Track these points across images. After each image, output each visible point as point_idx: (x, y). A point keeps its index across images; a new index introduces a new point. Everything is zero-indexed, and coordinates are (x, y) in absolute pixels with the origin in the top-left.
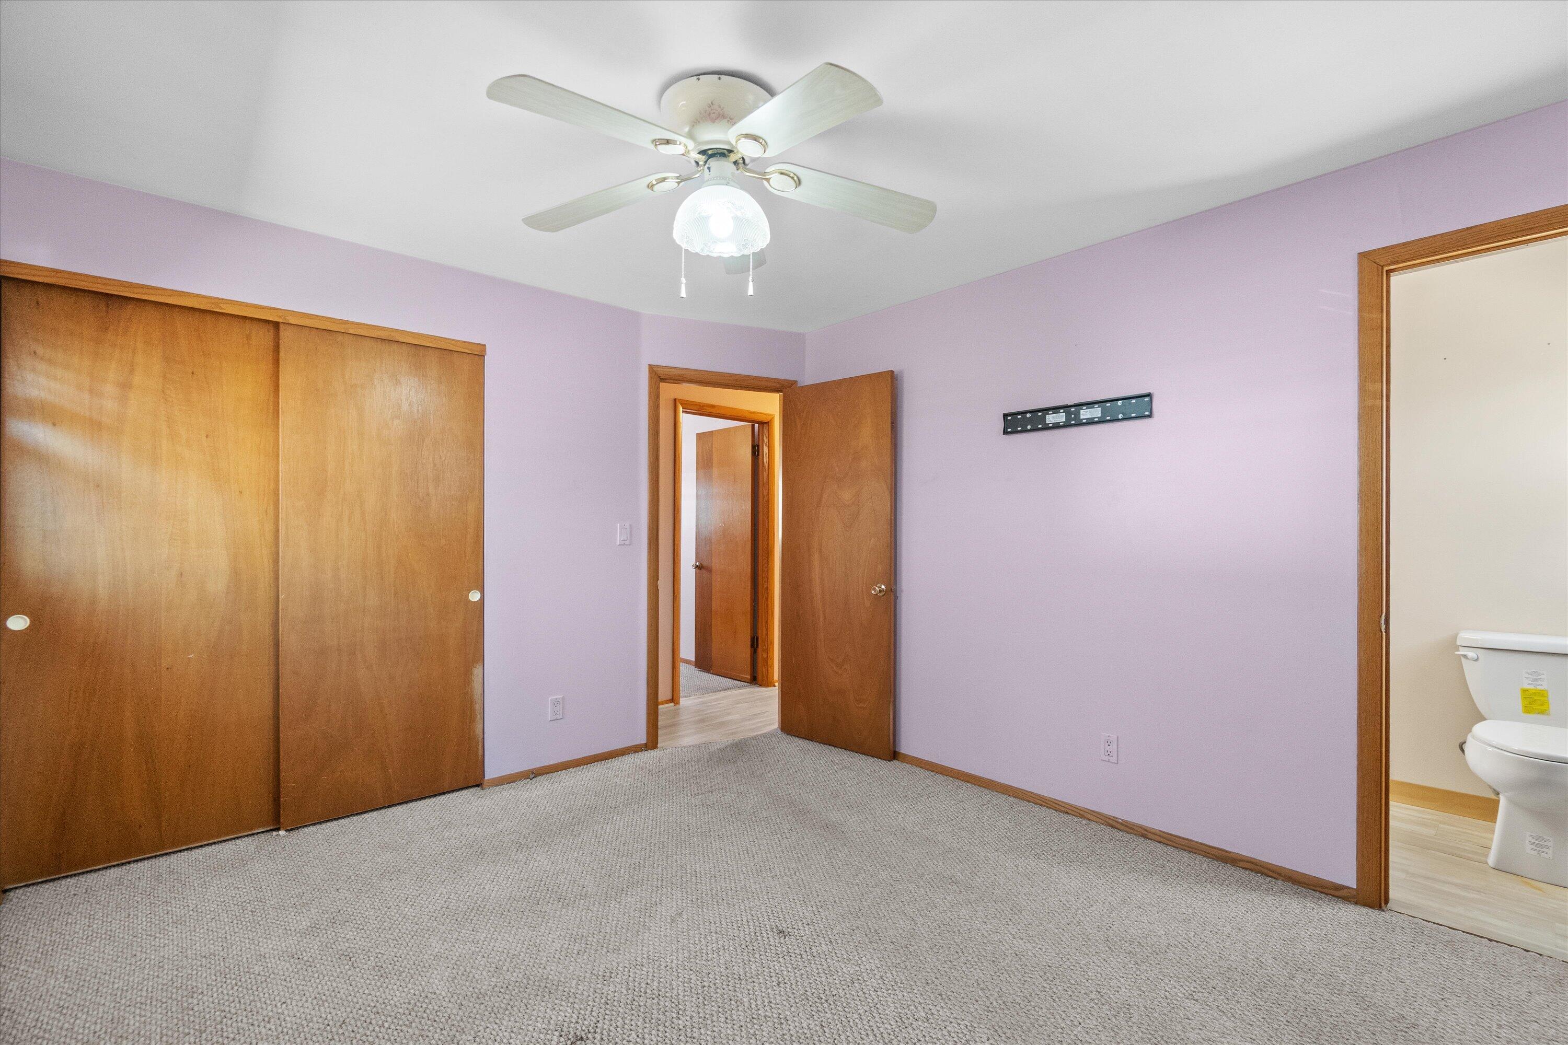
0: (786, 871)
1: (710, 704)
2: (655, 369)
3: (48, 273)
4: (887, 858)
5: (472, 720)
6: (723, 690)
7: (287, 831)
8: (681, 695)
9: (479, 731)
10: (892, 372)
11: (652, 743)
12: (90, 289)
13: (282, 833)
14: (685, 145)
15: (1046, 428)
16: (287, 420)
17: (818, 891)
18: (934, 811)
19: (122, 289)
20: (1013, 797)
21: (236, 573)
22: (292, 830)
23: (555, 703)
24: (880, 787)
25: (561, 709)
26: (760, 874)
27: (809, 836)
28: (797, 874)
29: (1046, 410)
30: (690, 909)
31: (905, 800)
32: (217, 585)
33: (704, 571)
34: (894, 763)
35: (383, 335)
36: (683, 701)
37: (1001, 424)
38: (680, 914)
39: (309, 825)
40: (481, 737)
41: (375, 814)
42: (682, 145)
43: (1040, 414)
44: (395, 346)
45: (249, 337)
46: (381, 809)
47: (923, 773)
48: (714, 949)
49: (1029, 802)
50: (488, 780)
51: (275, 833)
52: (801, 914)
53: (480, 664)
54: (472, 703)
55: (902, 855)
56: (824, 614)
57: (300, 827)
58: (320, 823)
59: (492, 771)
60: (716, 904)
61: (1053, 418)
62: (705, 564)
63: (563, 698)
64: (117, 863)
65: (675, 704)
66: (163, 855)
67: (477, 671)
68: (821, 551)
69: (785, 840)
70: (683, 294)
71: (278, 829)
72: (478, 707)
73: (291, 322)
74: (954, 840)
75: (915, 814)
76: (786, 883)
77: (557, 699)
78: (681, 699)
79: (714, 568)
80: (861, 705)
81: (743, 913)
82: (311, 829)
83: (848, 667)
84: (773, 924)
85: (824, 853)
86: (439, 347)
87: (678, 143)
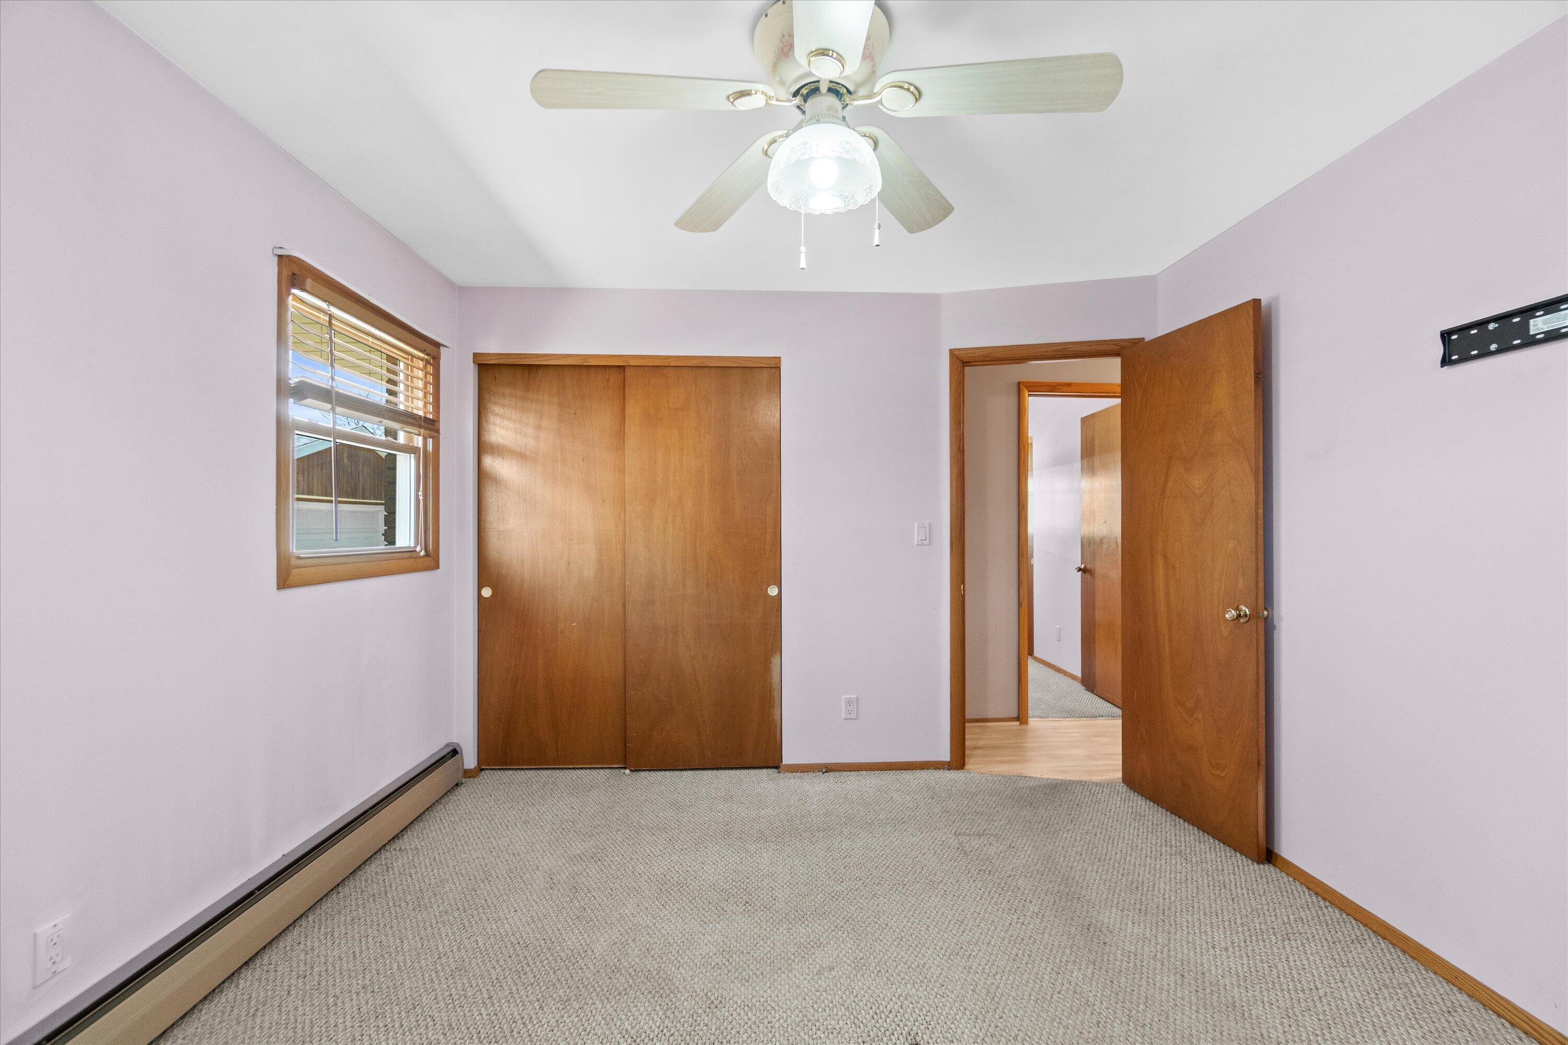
0: (987, 967)
1: (1062, 731)
2: (956, 353)
3: (498, 357)
4: (1142, 1007)
5: (771, 705)
6: (1090, 717)
7: (631, 771)
8: (1030, 712)
9: (777, 718)
10: (1256, 303)
11: (958, 761)
12: (518, 363)
13: (627, 771)
14: (763, 93)
15: (1531, 342)
16: (631, 442)
17: (1006, 1011)
18: (1279, 965)
19: (532, 359)
20: (1469, 995)
21: (600, 562)
22: (634, 771)
23: (849, 702)
24: (1213, 897)
25: (855, 709)
26: (952, 957)
27: (1054, 932)
28: (998, 977)
29: (1529, 312)
30: (846, 966)
31: (1240, 930)
32: (589, 572)
33: (1087, 575)
34: (1267, 869)
35: (695, 363)
36: (1033, 722)
37: (1438, 350)
38: (831, 969)
39: (645, 770)
40: (779, 724)
41: (690, 773)
42: (758, 93)
43: (1516, 320)
44: (706, 371)
45: (608, 380)
46: (697, 769)
47: (1307, 897)
48: (830, 1027)
49: (1499, 1015)
50: (785, 765)
51: (622, 771)
52: (959, 1032)
53: (778, 654)
54: (771, 689)
55: (1170, 1013)
56: (1170, 641)
57: (639, 770)
58: (654, 770)
59: (788, 758)
60: (876, 972)
61: (1545, 323)
62: (1088, 567)
63: (857, 699)
64: (527, 767)
65: (1021, 724)
66: (558, 769)
67: (775, 661)
68: (1165, 557)
69: (1019, 926)
70: (803, 264)
71: (625, 768)
72: (776, 694)
73: (632, 364)
74: (1282, 1024)
75: (1241, 957)
76: (974, 983)
77: (850, 698)
78: (1029, 719)
79: (1096, 572)
80: (1217, 772)
81: (894, 998)
82: (646, 774)
83: (1200, 716)
84: (915, 1029)
85: (1054, 963)
86: (740, 366)
87: (753, 92)
